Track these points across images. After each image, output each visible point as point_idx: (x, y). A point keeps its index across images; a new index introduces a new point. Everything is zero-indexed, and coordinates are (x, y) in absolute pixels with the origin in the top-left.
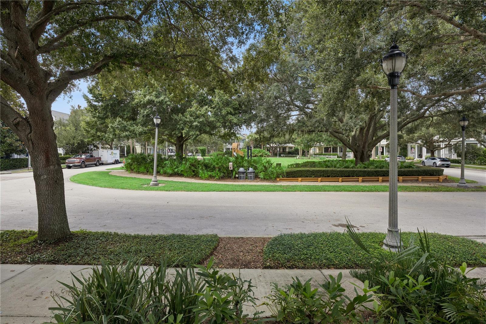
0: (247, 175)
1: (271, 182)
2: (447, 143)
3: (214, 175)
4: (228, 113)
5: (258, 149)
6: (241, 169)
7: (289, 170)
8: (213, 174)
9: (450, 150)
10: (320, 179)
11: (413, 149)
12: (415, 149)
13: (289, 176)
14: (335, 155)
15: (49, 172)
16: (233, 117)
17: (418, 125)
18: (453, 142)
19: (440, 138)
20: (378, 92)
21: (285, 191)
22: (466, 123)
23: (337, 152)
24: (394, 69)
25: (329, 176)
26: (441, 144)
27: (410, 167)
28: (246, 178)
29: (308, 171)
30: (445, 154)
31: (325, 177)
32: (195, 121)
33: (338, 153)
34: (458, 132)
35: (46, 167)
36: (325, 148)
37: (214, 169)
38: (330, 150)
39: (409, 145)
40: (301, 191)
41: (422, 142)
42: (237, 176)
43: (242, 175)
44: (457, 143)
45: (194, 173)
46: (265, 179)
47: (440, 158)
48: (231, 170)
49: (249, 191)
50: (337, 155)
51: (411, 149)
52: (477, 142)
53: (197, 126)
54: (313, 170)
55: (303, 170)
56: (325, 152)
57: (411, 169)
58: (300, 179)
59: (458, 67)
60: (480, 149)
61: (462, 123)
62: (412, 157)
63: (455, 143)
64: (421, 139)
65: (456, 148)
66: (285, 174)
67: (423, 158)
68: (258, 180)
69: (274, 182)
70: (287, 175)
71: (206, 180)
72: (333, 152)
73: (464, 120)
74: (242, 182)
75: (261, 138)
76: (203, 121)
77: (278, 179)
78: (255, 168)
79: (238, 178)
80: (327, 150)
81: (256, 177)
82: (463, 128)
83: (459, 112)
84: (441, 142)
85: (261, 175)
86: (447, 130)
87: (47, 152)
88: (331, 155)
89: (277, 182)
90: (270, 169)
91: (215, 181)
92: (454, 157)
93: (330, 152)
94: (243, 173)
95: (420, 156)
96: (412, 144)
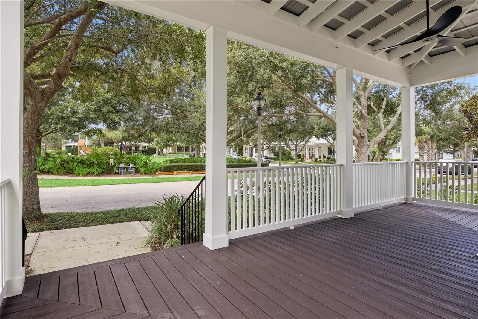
0: (127, 171)
1: (151, 176)
2: (268, 146)
3: (93, 171)
4: (109, 111)
5: (110, 147)
6: (122, 165)
7: (166, 165)
8: (91, 170)
9: (269, 151)
10: (191, 172)
11: (247, 150)
12: (248, 150)
13: (166, 170)
14: (187, 154)
15: (31, 161)
16: (114, 116)
17: (253, 132)
18: (272, 145)
19: (264, 142)
20: (237, 109)
21: (170, 181)
22: (282, 133)
23: (188, 151)
24: (260, 105)
25: (197, 170)
26: (265, 146)
27: (250, 162)
28: (127, 173)
29: (182, 166)
30: (267, 154)
31: (195, 170)
32: (72, 117)
33: (190, 152)
34: (275, 138)
35: (28, 156)
36: (178, 147)
37: (92, 164)
38: (183, 150)
39: (244, 146)
40: (182, 181)
41: (253, 144)
42: (117, 171)
43: (123, 171)
44: (274, 146)
45: (65, 171)
46: (145, 173)
47: (265, 157)
48: (112, 166)
49: (139, 183)
50: (189, 154)
51: (246, 149)
52: (285, 145)
53: (75, 122)
54: (186, 165)
55: (178, 165)
56: (178, 151)
57: (251, 163)
58: (175, 172)
59: (279, 99)
60: (286, 150)
61: (279, 133)
62: (246, 156)
63: (273, 146)
64: (252, 142)
65: (273, 149)
66: (163, 168)
67: (253, 157)
68: (139, 174)
69: (154, 175)
70: (165, 170)
71: (83, 176)
72: (185, 151)
73: (280, 131)
74: (123, 177)
75: (128, 136)
76: (82, 117)
77: (157, 173)
78: (135, 164)
79: (118, 173)
80: (180, 149)
81: (137, 172)
82: (280, 136)
83: (278, 125)
84: (265, 144)
85: (142, 170)
86: (269, 136)
87: (30, 143)
88: (184, 154)
89: (157, 175)
90: (150, 164)
91: (94, 177)
92: (272, 156)
93: (183, 151)
94: (124, 168)
95: (251, 155)
96: (246, 146)
